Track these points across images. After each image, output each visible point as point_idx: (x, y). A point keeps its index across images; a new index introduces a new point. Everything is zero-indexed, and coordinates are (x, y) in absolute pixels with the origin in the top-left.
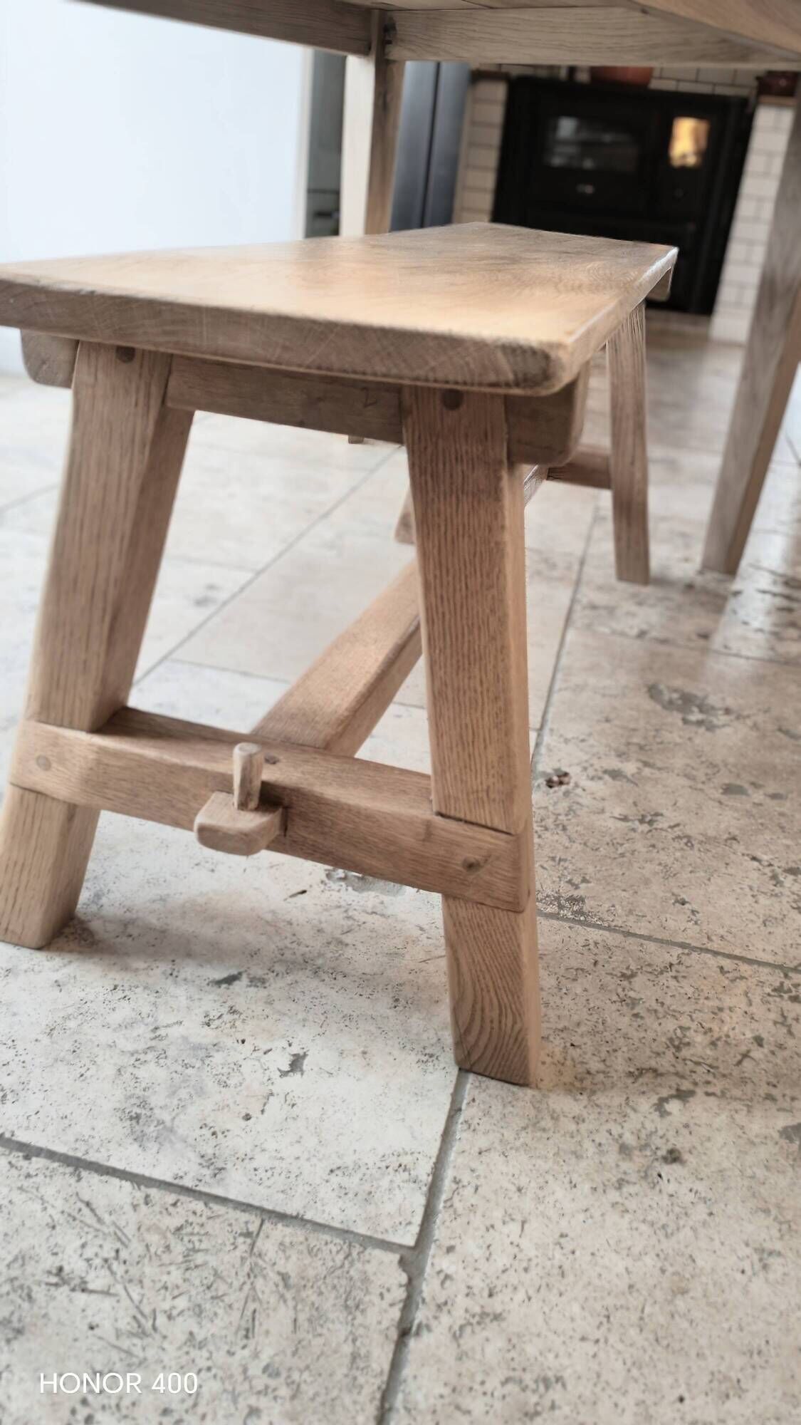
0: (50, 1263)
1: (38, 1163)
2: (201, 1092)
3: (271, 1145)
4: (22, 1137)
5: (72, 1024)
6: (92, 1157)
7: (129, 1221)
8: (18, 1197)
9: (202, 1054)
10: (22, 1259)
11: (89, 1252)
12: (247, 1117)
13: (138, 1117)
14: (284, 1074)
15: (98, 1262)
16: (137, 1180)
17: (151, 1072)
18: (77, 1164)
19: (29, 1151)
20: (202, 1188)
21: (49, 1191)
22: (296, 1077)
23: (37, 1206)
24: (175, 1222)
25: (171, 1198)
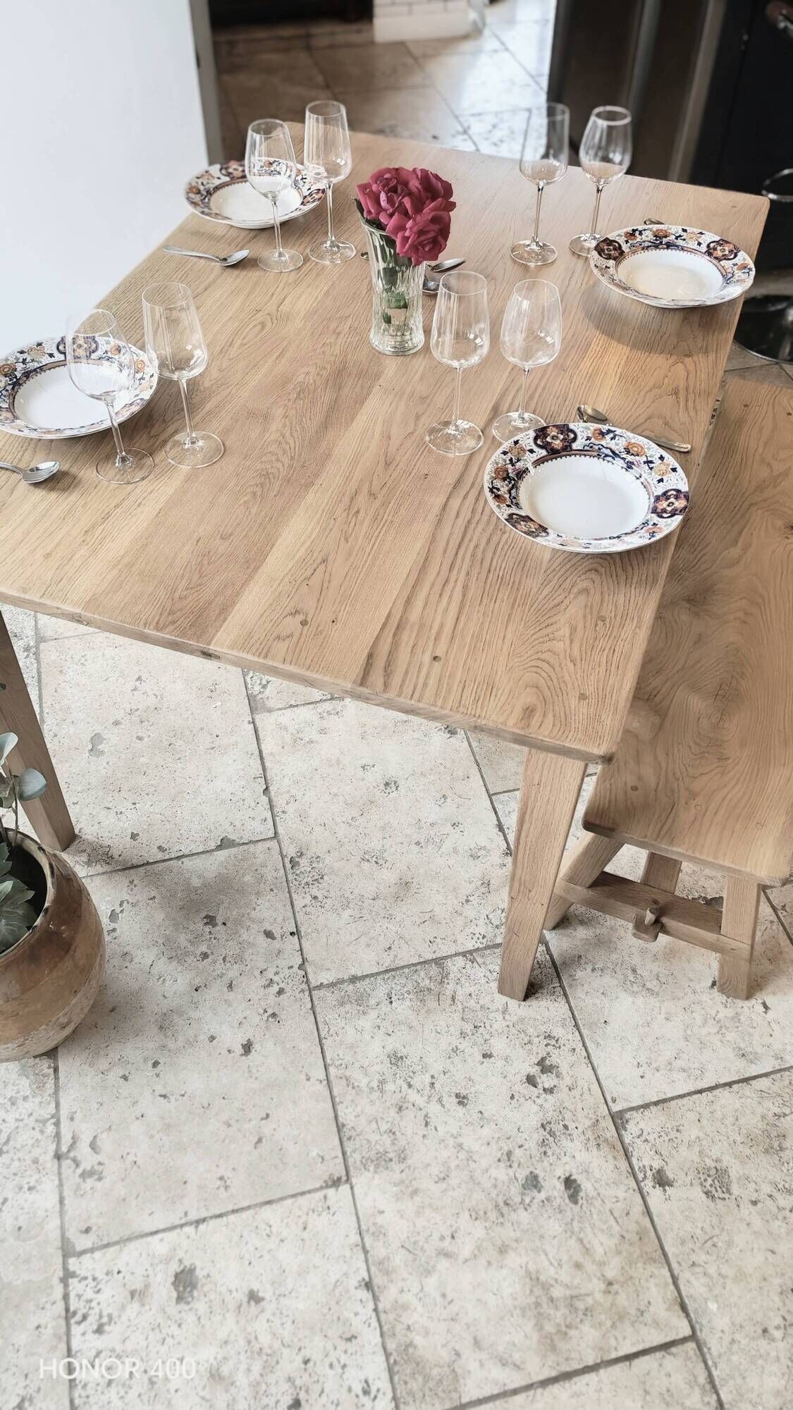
0: (771, 1114)
1: (735, 1087)
2: (750, 1035)
3: (786, 1041)
4: (722, 1081)
5: (689, 1032)
6: (747, 1075)
7: (775, 1088)
8: (743, 1100)
9: (736, 1020)
10: (763, 1117)
11: (777, 1104)
12: (771, 1036)
13: (743, 1055)
14: (766, 1013)
15: (781, 1106)
16: (766, 1075)
17: (730, 1036)
18: (746, 1080)
19: (730, 1084)
20: (783, 1067)
21: (748, 1093)
22: (770, 1012)
23: (749, 1100)
24: (788, 1082)
25: (779, 1075)
